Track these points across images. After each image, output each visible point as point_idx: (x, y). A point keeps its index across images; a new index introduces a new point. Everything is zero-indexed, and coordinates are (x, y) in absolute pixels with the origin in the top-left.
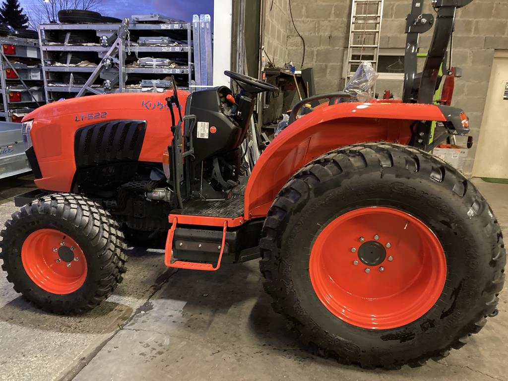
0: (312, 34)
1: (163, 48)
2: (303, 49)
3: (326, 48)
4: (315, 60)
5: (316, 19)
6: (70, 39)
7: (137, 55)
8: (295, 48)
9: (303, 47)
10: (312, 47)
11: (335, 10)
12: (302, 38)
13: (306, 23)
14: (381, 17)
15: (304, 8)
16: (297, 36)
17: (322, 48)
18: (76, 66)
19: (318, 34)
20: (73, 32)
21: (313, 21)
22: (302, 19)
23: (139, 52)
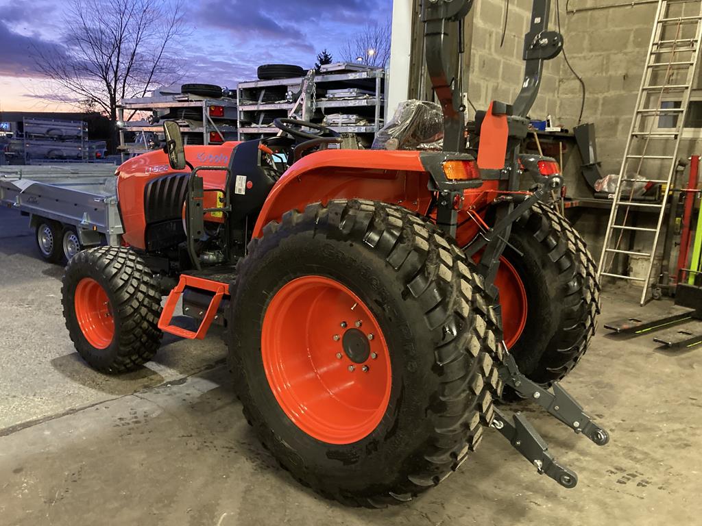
0: (598, 74)
1: (349, 101)
2: (582, 96)
3: (618, 93)
4: (599, 112)
5: (603, 53)
6: (264, 96)
7: (323, 110)
8: (570, 96)
9: (582, 95)
10: (597, 94)
11: (634, 37)
12: (580, 80)
13: (589, 59)
14: (699, 42)
15: (587, 37)
16: (573, 79)
17: (612, 93)
18: (268, 127)
19: (606, 73)
20: (267, 88)
21: (600, 55)
22: (583, 55)
23: (325, 108)
